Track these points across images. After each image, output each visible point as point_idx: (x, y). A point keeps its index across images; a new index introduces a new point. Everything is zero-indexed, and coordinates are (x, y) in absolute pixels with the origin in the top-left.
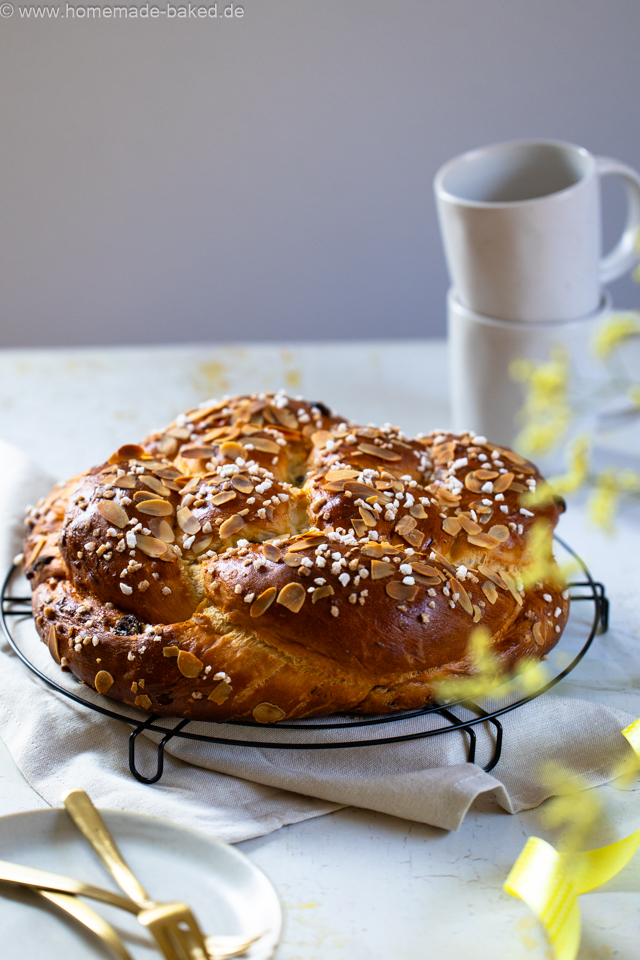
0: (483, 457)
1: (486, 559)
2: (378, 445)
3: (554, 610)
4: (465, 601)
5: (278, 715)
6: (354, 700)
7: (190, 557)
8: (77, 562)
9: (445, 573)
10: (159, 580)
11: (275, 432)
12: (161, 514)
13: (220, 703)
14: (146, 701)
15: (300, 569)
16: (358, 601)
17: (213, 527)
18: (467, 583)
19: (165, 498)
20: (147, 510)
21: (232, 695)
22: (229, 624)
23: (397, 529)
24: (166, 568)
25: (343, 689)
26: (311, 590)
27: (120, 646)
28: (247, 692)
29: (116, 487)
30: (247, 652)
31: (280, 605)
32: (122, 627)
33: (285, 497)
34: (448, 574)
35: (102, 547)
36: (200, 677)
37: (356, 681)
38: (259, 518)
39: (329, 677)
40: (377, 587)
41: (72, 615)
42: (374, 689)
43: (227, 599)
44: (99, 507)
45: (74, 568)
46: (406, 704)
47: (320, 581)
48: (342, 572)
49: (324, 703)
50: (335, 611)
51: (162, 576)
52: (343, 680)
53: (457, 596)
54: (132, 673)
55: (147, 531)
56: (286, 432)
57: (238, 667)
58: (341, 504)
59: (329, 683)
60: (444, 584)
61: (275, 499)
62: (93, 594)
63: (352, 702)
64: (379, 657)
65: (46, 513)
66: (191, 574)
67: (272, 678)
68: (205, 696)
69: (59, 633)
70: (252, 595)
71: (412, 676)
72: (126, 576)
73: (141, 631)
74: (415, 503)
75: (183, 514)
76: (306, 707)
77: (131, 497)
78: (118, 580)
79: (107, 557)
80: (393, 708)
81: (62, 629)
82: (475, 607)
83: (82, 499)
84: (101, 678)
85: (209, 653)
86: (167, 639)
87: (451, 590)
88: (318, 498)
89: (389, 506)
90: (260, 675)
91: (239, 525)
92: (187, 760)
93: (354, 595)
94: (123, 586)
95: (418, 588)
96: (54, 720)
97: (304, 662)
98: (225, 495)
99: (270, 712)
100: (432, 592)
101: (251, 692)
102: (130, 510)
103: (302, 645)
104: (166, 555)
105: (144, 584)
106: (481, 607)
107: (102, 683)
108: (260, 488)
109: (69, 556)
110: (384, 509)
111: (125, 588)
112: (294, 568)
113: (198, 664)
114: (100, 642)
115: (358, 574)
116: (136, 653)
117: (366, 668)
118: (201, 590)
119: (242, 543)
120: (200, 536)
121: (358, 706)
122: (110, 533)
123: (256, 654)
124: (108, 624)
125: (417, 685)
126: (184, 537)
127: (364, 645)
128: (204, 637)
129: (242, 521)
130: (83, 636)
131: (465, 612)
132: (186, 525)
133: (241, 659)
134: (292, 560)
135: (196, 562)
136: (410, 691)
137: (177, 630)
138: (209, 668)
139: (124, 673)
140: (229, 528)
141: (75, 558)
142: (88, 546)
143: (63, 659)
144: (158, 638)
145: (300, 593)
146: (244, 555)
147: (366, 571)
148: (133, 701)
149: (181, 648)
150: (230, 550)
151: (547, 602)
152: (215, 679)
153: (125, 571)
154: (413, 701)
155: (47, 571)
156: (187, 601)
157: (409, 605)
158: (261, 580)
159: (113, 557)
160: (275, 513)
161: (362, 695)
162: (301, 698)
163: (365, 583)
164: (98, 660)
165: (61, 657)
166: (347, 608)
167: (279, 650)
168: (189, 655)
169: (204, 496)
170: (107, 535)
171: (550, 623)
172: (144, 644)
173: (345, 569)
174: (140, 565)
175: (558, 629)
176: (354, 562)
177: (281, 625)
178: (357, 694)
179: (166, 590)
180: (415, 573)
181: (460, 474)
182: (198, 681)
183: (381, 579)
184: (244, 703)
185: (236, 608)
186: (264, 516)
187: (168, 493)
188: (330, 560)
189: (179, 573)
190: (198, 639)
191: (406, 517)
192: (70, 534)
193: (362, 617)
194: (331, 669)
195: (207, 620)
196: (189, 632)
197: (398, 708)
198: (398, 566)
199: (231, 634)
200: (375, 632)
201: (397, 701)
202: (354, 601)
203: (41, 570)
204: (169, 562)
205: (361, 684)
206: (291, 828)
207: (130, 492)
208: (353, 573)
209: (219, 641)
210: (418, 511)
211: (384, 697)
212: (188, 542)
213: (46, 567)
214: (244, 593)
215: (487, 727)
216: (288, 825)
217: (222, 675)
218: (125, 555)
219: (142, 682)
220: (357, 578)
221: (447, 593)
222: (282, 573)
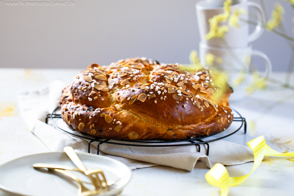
0: (206, 72)
1: (206, 97)
2: (174, 67)
3: (228, 116)
4: (198, 104)
5: (136, 137)
6: (161, 133)
7: (111, 92)
8: (75, 94)
9: (192, 95)
10: (101, 97)
11: (141, 64)
12: (103, 79)
13: (118, 132)
14: (94, 132)
15: (145, 90)
16: (163, 99)
17: (119, 83)
18: (199, 100)
19: (105, 76)
20: (99, 78)
21: (122, 129)
22: (122, 108)
23: (177, 84)
24: (103, 93)
25: (158, 128)
26: (148, 95)
27: (87, 115)
28: (127, 128)
29: (89, 72)
30: (128, 116)
31: (138, 100)
32: (88, 110)
33: (142, 76)
34: (193, 96)
35: (83, 88)
36: (112, 123)
37: (162, 126)
38: (134, 80)
39: (153, 124)
40: (169, 96)
41: (73, 109)
42: (168, 130)
43: (122, 100)
44: (84, 77)
45: (75, 96)
46: (178, 136)
47: (151, 93)
48: (158, 91)
49: (151, 133)
50: (156, 102)
51: (102, 95)
52: (158, 125)
53: (195, 101)
54: (90, 122)
55: (98, 83)
56: (145, 66)
57: (124, 120)
58: (160, 77)
59: (153, 126)
60: (192, 98)
61: (139, 76)
62: (80, 103)
63: (161, 134)
64: (169, 117)
65: (68, 87)
66: (111, 96)
67: (135, 124)
68: (113, 129)
69: (68, 114)
70: (130, 98)
71: (180, 127)
72: (91, 95)
73: (94, 110)
74: (184, 79)
75: (110, 80)
76: (146, 134)
77: (94, 74)
78: (88, 97)
79: (85, 90)
80: (174, 137)
81: (69, 113)
82: (201, 107)
83: (78, 76)
84: (80, 125)
85: (115, 116)
86: (102, 112)
87: (193, 100)
88: (153, 76)
89: (175, 78)
90: (131, 123)
91: (127, 82)
92: (107, 153)
93: (162, 97)
94: (89, 98)
95: (183, 97)
96: (65, 140)
97: (145, 118)
98: (123, 74)
99: (134, 135)
100: (187, 99)
101: (128, 128)
102: (93, 78)
103: (145, 113)
104: (103, 89)
105: (96, 98)
106: (203, 107)
107: (81, 127)
108: (135, 73)
109: (73, 92)
110: (174, 79)
111: (90, 99)
112: (143, 90)
113: (111, 119)
114: (81, 114)
115: (163, 91)
116: (92, 116)
117: (165, 121)
118: (114, 100)
119: (128, 86)
120: (115, 85)
121: (162, 136)
122: (86, 84)
123: (130, 116)
124: (84, 110)
125: (182, 130)
126: (110, 86)
127: (165, 113)
128: (114, 112)
129: (128, 81)
130: (76, 113)
131: (198, 107)
132: (111, 83)
133: (125, 118)
134: (143, 88)
135: (113, 93)
136: (179, 132)
137: (105, 109)
138: (115, 120)
139: (88, 122)
140: (124, 83)
141: (75, 92)
142: (79, 87)
143: (69, 121)
144: (99, 111)
145: (145, 96)
146: (128, 88)
147: (166, 91)
148: (90, 132)
149: (106, 114)
150: (123, 88)
151: (225, 113)
152: (116, 123)
153: (90, 94)
154: (180, 136)
155: (66, 100)
156: (109, 102)
157: (179, 101)
158: (133, 93)
159: (87, 91)
160: (139, 80)
161: (164, 131)
162: (144, 131)
163: (165, 94)
164: (80, 119)
165: (68, 121)
166: (160, 101)
167: (138, 115)
168: (109, 116)
169: (117, 75)
170: (85, 84)
171: (226, 119)
172: (95, 113)
173: (159, 90)
174: (95, 92)
175: (229, 121)
176: (163, 88)
177: (138, 106)
178: (162, 131)
179: (103, 99)
180: (182, 93)
181: (199, 75)
182: (111, 124)
183: (171, 94)
184: (126, 132)
185: (124, 103)
186: (135, 80)
187: (106, 75)
188: (155, 87)
189: (107, 95)
190: (112, 112)
191: (181, 82)
192: (74, 85)
193: (164, 104)
194: (154, 121)
195: (115, 108)
196: (109, 110)
197: (175, 137)
198: (177, 91)
199: (122, 111)
200: (168, 109)
201: (175, 135)
202: (162, 99)
203: (64, 100)
204: (104, 92)
205: (164, 127)
206: (139, 169)
207: (94, 73)
208: (162, 91)
209: (119, 113)
210: (184, 81)
211: (171, 133)
212: (111, 87)
213: (66, 98)
214: (127, 98)
215: (204, 146)
216: (138, 168)
217: (119, 122)
218: (91, 90)
219: (93, 125)
220: (163, 93)
221: (192, 100)
222: (140, 91)
